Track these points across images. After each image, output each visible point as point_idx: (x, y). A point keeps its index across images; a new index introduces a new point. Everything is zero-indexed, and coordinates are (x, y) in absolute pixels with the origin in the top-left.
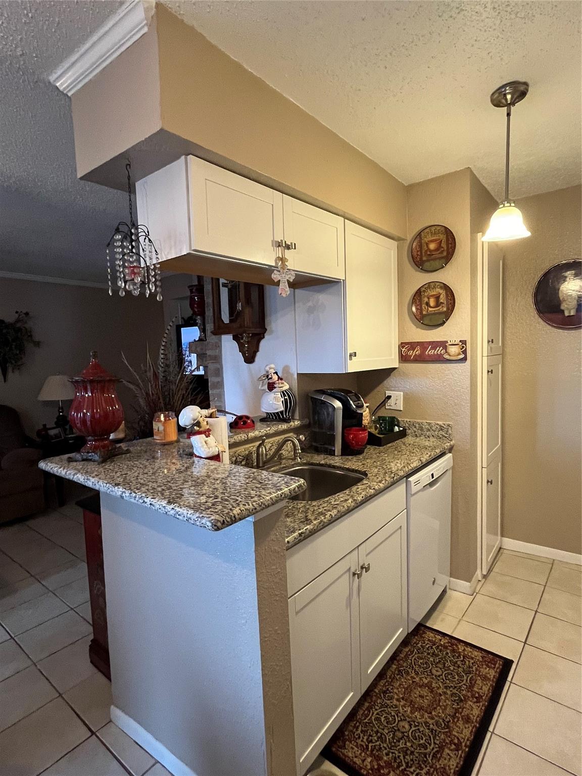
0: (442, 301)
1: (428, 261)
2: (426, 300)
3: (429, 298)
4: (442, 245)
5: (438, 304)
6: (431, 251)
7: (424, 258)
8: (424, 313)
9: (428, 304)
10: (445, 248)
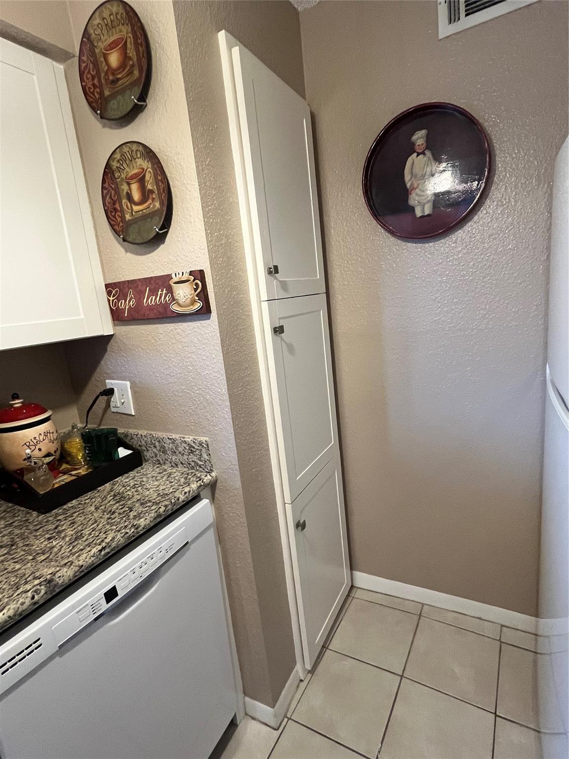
0: (149, 187)
1: (113, 96)
2: (125, 187)
3: (129, 184)
4: (128, 52)
5: (146, 195)
6: (114, 72)
7: (107, 93)
8: (128, 217)
9: (129, 197)
10: (135, 59)
